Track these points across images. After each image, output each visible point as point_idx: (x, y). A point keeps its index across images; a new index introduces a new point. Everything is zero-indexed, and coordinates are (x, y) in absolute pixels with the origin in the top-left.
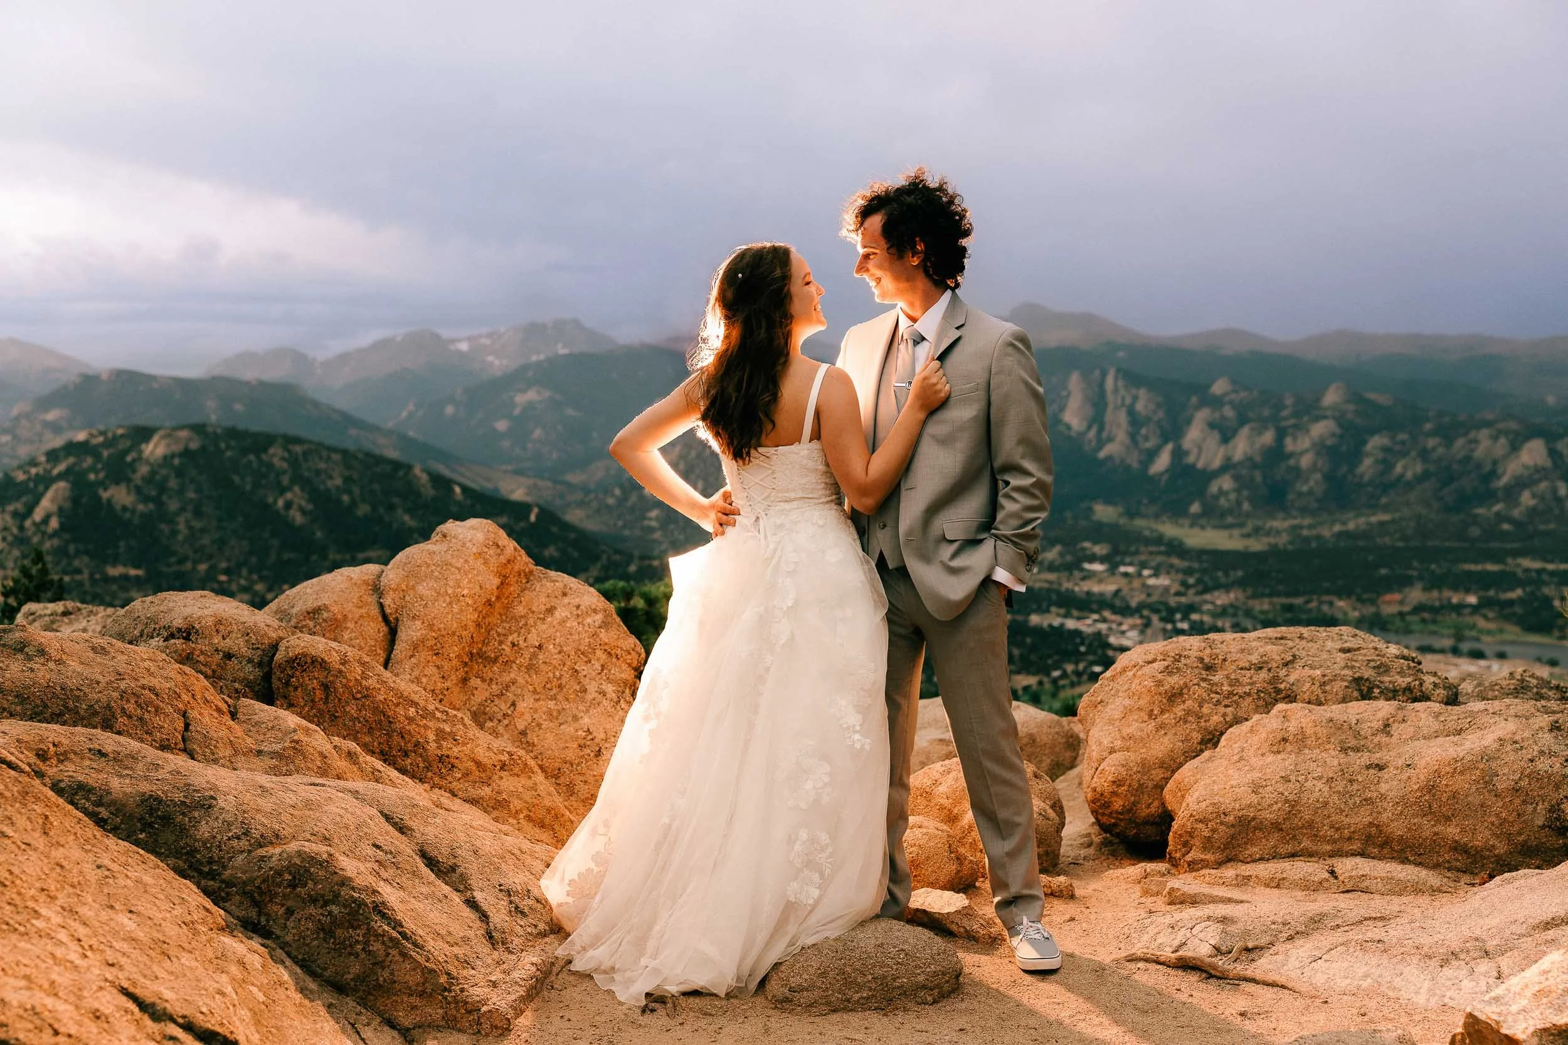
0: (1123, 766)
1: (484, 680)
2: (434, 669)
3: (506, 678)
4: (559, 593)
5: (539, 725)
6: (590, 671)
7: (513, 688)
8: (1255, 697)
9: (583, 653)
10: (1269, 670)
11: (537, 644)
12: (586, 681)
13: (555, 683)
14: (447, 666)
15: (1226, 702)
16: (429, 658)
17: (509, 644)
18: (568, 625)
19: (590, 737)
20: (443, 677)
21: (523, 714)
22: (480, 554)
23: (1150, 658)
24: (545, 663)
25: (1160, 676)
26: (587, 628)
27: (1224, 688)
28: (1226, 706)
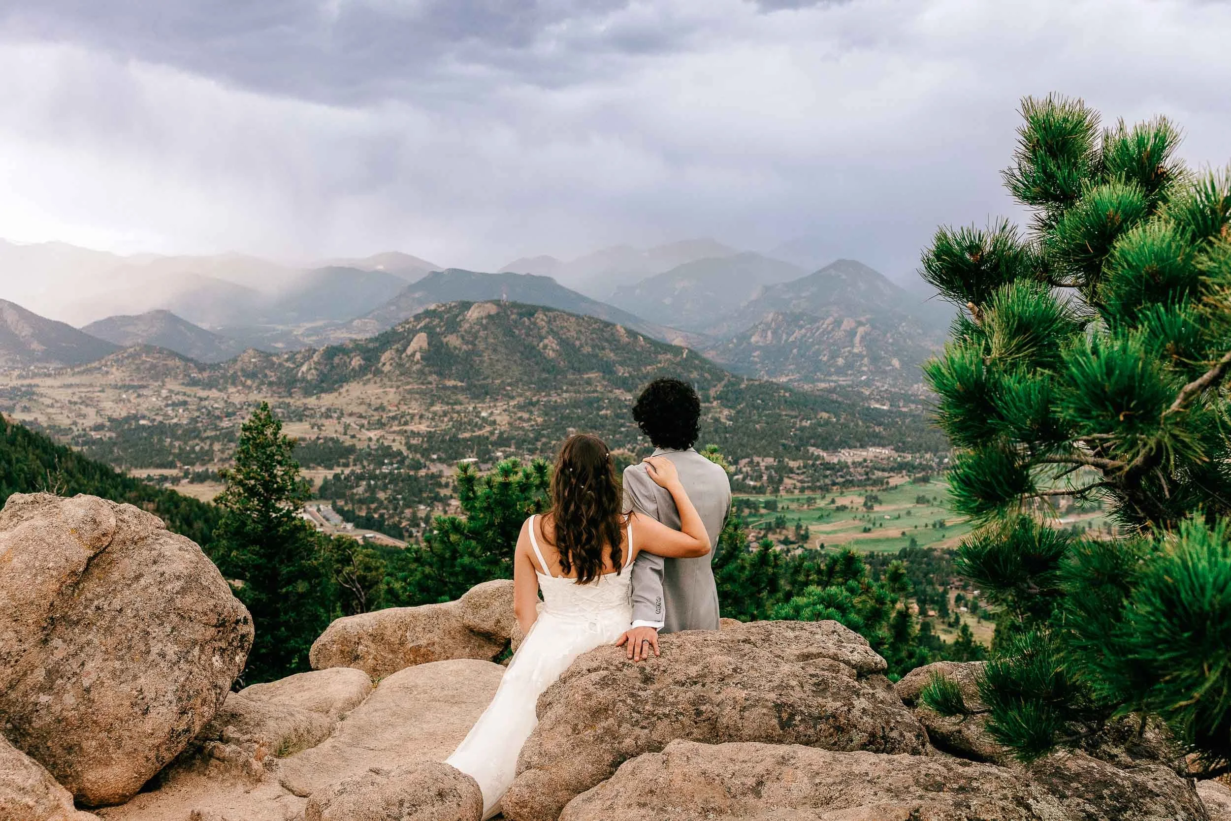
0: (528, 786)
1: (65, 641)
2: (12, 634)
3: (84, 639)
4: (150, 562)
5: (102, 683)
6: (161, 633)
7: (87, 648)
8: (674, 719)
9: (157, 617)
10: (704, 685)
11: (119, 608)
12: (152, 643)
13: (126, 644)
14: (24, 631)
15: (644, 723)
16: (8, 624)
17: (93, 608)
18: (150, 591)
19: (141, 696)
20: (20, 641)
21: (89, 673)
22: (76, 530)
23: (595, 665)
24: (120, 626)
25: (592, 689)
26: (164, 594)
27: (647, 707)
28: (643, 728)
